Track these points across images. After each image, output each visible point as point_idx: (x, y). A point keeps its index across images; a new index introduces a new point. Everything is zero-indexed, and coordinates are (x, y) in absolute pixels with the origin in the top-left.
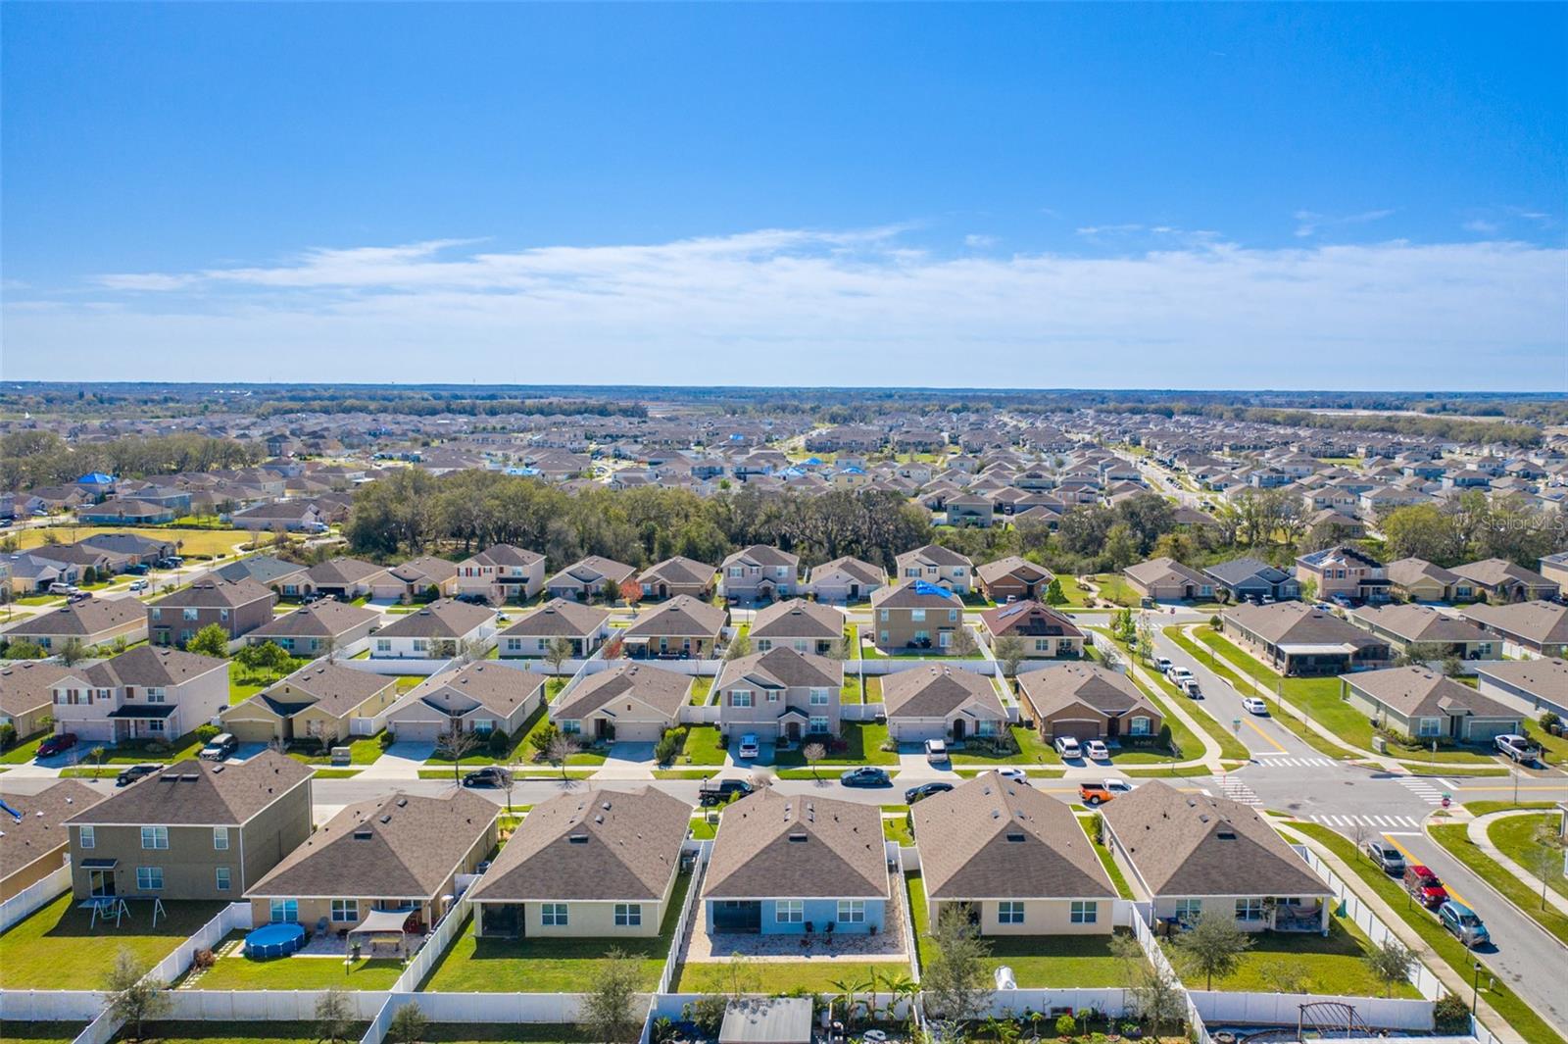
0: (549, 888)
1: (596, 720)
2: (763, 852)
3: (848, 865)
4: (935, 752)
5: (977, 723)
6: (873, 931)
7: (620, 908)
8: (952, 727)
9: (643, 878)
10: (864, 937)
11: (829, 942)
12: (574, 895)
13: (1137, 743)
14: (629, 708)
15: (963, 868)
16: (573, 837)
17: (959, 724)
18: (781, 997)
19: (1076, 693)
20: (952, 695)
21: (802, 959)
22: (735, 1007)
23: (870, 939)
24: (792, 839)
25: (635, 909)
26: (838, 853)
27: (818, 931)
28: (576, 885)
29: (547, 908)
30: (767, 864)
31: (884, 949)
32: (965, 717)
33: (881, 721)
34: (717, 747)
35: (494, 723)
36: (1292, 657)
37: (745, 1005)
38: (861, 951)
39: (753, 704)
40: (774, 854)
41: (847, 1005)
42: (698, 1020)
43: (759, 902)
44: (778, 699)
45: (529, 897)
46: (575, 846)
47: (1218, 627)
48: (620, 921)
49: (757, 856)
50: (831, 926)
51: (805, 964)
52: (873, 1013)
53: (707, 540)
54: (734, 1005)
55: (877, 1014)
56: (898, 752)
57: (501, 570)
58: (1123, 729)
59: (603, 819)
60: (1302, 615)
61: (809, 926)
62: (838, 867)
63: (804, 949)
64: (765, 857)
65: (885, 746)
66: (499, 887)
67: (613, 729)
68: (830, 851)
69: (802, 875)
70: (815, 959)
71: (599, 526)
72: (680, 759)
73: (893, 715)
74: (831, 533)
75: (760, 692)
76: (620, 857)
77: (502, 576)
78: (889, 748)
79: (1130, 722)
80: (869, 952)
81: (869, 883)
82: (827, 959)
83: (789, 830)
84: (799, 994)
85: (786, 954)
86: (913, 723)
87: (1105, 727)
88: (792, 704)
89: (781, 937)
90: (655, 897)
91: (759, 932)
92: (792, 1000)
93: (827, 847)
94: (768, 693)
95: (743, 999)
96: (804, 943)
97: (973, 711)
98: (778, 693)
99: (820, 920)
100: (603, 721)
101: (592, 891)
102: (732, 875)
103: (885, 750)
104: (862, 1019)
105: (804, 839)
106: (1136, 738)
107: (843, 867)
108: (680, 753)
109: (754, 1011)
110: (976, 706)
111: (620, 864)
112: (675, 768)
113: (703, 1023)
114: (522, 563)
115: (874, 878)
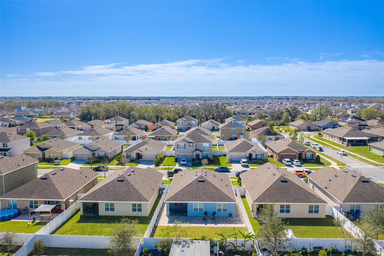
0: (108, 197)
1: (137, 153)
2: (188, 185)
3: (220, 190)
4: (243, 162)
5: (256, 154)
6: (231, 215)
7: (134, 205)
8: (248, 156)
9: (143, 194)
10: (227, 217)
11: (214, 219)
12: (117, 200)
13: (308, 161)
14: (146, 149)
15: (265, 192)
16: (118, 179)
17: (250, 155)
18: (196, 240)
19: (287, 146)
20: (248, 146)
21: (203, 225)
22: (176, 244)
23: (229, 218)
24: (199, 181)
25: (140, 205)
26: (217, 186)
27: (210, 215)
28: (118, 196)
29: (107, 205)
30: (190, 190)
31: (236, 222)
32: (252, 153)
33: (225, 155)
34: (174, 162)
35: (105, 154)
36: (349, 141)
37: (180, 243)
38: (227, 223)
39: (185, 148)
40: (192, 186)
41: (224, 244)
42: (159, 249)
43: (187, 204)
44: (193, 147)
45: (100, 200)
46: (119, 183)
47: (321, 136)
48: (134, 210)
49: (186, 187)
50: (214, 213)
51: (205, 227)
52: (236, 247)
53: (173, 117)
54: (176, 243)
55: (238, 248)
56: (231, 163)
57: (117, 123)
58: (303, 157)
59: (130, 175)
60: (349, 130)
61: (206, 213)
62: (217, 191)
63: (204, 221)
64: (189, 187)
65: (227, 161)
66: (90, 196)
67: (141, 156)
68: (214, 185)
69: (203, 194)
70: (209, 225)
71: (144, 113)
72: (162, 164)
73: (229, 152)
74: (206, 115)
75: (187, 145)
76: (135, 187)
77: (117, 124)
78: (228, 162)
79: (306, 154)
80: (229, 223)
81: (229, 197)
82: (213, 225)
83: (198, 178)
84: (203, 239)
85: (197, 223)
86: (236, 154)
87: (297, 156)
88: (197, 148)
89: (195, 217)
90: (147, 201)
91: (187, 215)
92: (201, 241)
93: (212, 184)
94: (190, 145)
95: (179, 241)
96: (204, 219)
97: (255, 151)
98: (193, 145)
99: (210, 211)
100: (139, 153)
101: (124, 198)
102: (176, 193)
103: (227, 163)
104: (231, 250)
105: (203, 181)
107: (219, 191)
108: (162, 163)
109: (183, 246)
110: (256, 149)
111: (135, 189)
112: (160, 167)
113: (162, 250)
114: (122, 120)
115: (230, 196)
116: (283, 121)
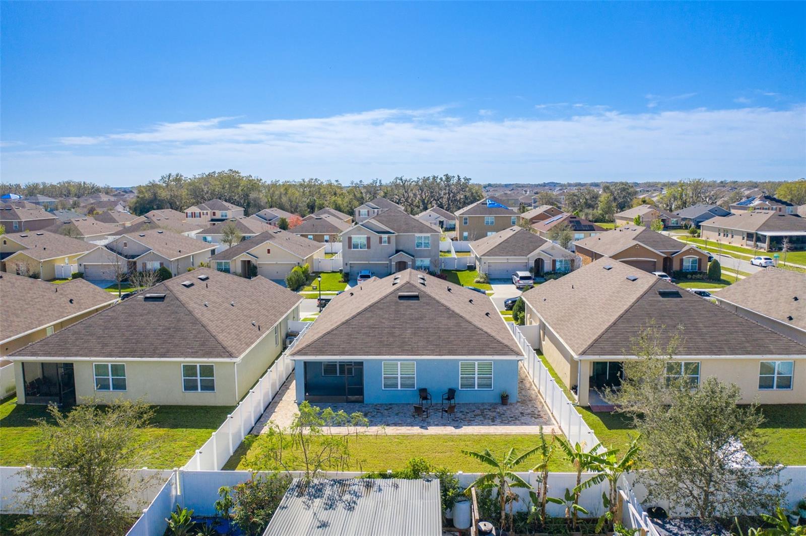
0: (105, 345)
2: (366, 310)
3: (470, 323)
4: (522, 278)
5: (554, 262)
6: (504, 399)
7: (189, 370)
8: (533, 265)
9: (221, 337)
10: (493, 406)
11: (451, 410)
12: (133, 353)
13: (689, 276)
14: (269, 251)
16: (148, 295)
17: (539, 262)
18: (384, 476)
20: (531, 242)
21: (416, 430)
23: (501, 409)
24: (401, 297)
25: (208, 370)
26: (457, 310)
27: (436, 400)
28: (137, 342)
29: (100, 369)
30: (372, 321)
31: (523, 419)
32: (544, 256)
33: (472, 268)
34: (340, 282)
35: (161, 264)
36: (772, 239)
38: (493, 421)
39: (369, 247)
40: (380, 312)
41: (496, 491)
43: (361, 364)
44: (389, 242)
45: (76, 355)
46: (151, 305)
47: (696, 235)
48: (190, 386)
49: (359, 314)
50: (451, 393)
51: (421, 436)
56: (489, 283)
57: (214, 214)
58: (676, 267)
59: (192, 285)
61: (424, 393)
62: (458, 325)
63: (419, 419)
64: (368, 315)
65: (478, 279)
66: (47, 344)
67: (255, 268)
68: (448, 309)
69: (414, 334)
70: (433, 430)
71: (280, 197)
73: (484, 255)
75: (375, 237)
76: (198, 316)
77: (214, 217)
78: (482, 280)
79: (682, 260)
80: (503, 423)
81: (499, 342)
82: (449, 430)
83: (398, 289)
84: (415, 473)
85: (396, 424)
86: (501, 262)
87: (660, 265)
88: (400, 248)
89: (389, 407)
90: (231, 355)
91: (362, 401)
92: (403, 483)
93: (443, 305)
94: (381, 238)
96: (418, 410)
97: (551, 252)
98: (389, 238)
99: (437, 385)
100: (249, 262)
101: (156, 348)
102: (328, 333)
103: (478, 282)
105: (416, 297)
106: (687, 274)
107: (464, 324)
108: (309, 285)
110: (553, 248)
111: (196, 321)
112: (301, 293)
114: (227, 209)
115: (503, 338)
116: (600, 212)
